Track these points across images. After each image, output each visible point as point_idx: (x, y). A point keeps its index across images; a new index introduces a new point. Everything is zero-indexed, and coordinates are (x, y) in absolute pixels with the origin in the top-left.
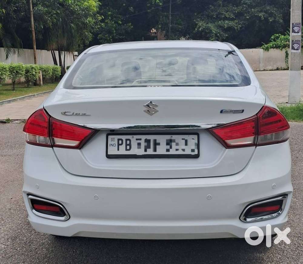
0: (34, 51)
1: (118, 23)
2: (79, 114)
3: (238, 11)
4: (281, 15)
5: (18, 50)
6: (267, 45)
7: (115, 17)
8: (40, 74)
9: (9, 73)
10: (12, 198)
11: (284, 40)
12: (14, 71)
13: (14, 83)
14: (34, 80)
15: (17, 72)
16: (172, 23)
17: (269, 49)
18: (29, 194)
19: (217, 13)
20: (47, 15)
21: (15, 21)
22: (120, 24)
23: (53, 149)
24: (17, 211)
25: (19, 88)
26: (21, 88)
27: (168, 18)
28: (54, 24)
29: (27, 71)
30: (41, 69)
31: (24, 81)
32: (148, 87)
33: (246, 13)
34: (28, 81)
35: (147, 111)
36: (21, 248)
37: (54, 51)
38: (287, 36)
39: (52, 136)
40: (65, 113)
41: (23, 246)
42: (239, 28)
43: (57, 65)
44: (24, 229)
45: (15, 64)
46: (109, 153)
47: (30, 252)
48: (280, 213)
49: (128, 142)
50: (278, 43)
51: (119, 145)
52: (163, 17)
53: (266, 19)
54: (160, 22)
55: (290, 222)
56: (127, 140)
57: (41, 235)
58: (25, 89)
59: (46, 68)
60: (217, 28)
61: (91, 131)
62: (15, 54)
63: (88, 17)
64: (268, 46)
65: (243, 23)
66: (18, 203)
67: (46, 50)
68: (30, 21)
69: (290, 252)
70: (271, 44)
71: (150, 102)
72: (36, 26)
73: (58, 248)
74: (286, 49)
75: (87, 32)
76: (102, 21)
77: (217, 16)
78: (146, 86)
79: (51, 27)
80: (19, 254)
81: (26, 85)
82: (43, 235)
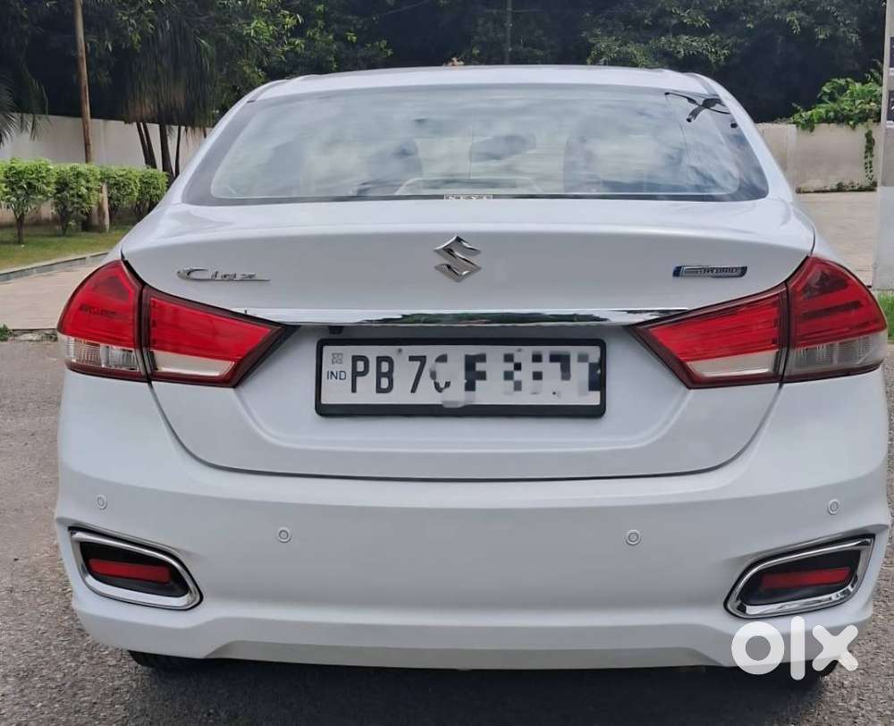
0: (85, 123)
1: (344, 39)
2: (235, 276)
3: (720, 7)
4: (855, 18)
5: (34, 117)
6: (809, 113)
7: (338, 21)
8: (101, 195)
9: (6, 187)
10: (16, 560)
11: (864, 99)
12: (22, 184)
13: (20, 221)
14: (82, 212)
15: (29, 184)
16: (515, 42)
17: (815, 125)
18: (74, 528)
19: (655, 11)
20: (126, 10)
21: (26, 27)
22: (351, 41)
23: (151, 386)
24: (32, 597)
25: (37, 236)
26: (43, 236)
27: (502, 26)
28: (148, 39)
29: (63, 185)
30: (105, 178)
31: (51, 217)
32: (447, 198)
33: (747, 12)
34: (63, 217)
35: (446, 267)
36: (45, 702)
37: (148, 124)
38: (871, 86)
39: (148, 345)
40: (188, 274)
41: (54, 695)
42: (722, 57)
43: (154, 166)
44: (56, 647)
45: (24, 162)
46: (324, 401)
47: (76, 712)
48: (851, 590)
49: (385, 367)
50: (843, 106)
51: (355, 374)
52: (486, 22)
53: (807, 32)
54: (476, 38)
55: (874, 635)
56: (380, 360)
57: (110, 666)
58: (56, 240)
59: (122, 176)
60: (653, 60)
61: (269, 330)
62: (24, 131)
63: (255, 17)
64: (812, 115)
65: (735, 45)
66: (36, 571)
67: (121, 120)
68: (72, 29)
69: (875, 719)
70: (821, 110)
71: (454, 238)
72: (91, 43)
73: (160, 702)
74: (867, 127)
75: (249, 65)
76: (298, 31)
77: (655, 18)
78: (441, 197)
79: (138, 48)
80: (41, 721)
81: (58, 228)
82: (114, 666)
